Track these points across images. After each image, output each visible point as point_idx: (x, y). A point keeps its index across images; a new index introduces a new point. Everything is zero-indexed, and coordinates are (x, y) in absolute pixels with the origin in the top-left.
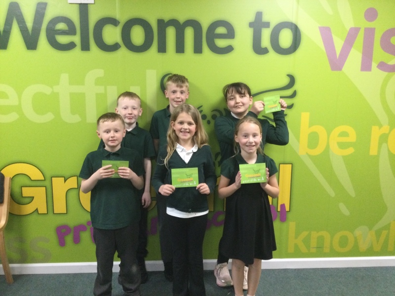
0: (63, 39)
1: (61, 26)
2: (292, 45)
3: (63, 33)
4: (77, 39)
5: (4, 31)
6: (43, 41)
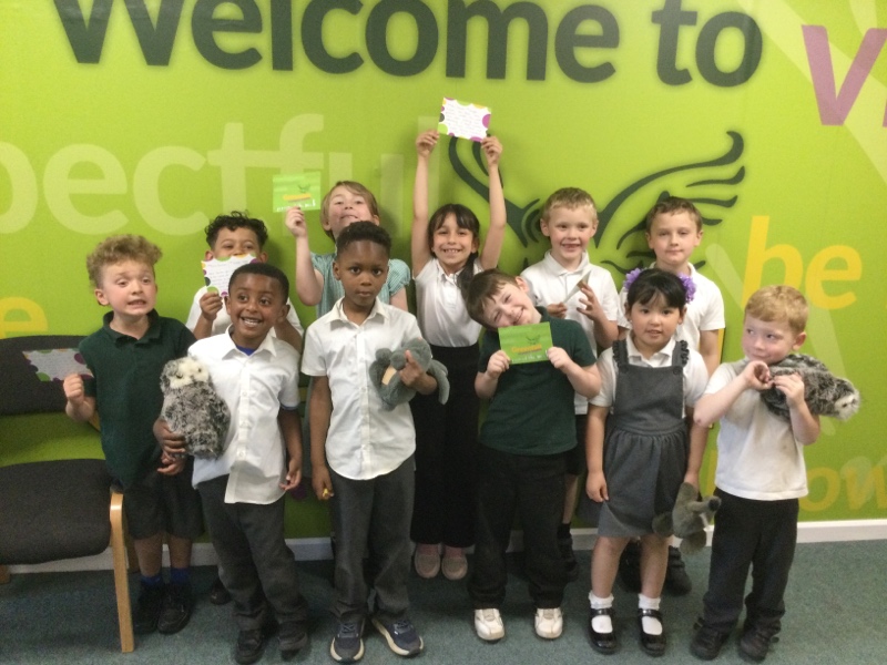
0: (231, 42)
1: (227, 11)
2: (741, 66)
3: (231, 26)
4: (262, 42)
5: (93, 19)
6: (184, 44)
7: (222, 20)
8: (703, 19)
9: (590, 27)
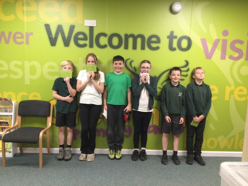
0: (81, 42)
1: (81, 36)
2: (187, 47)
3: (81, 39)
4: (87, 42)
5: (55, 38)
6: (72, 43)
8: (178, 37)
9: (154, 39)
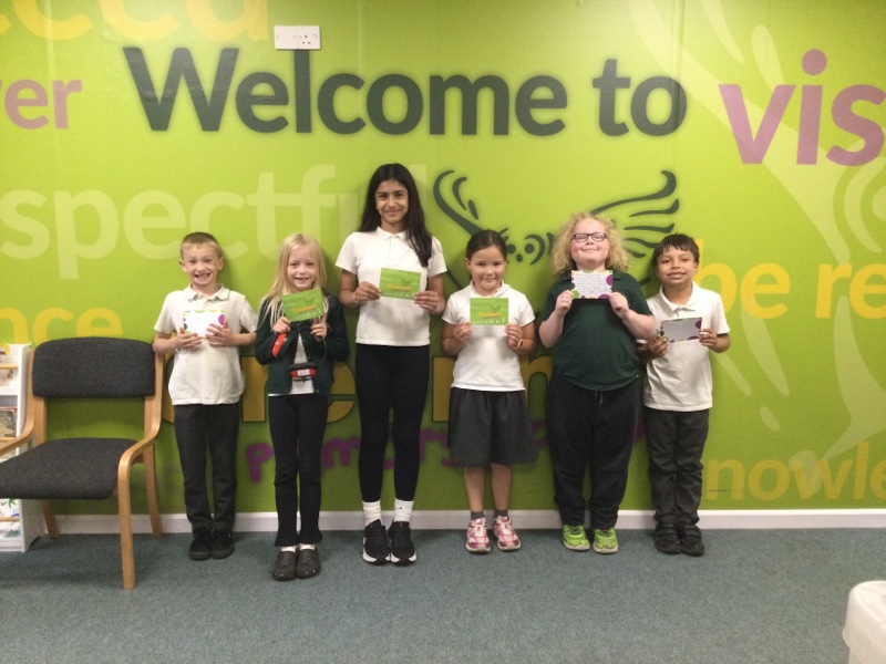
0: (265, 113)
1: (263, 89)
2: (669, 119)
3: (265, 101)
4: (289, 112)
5: (163, 98)
6: (230, 115)
7: (259, 96)
8: (636, 80)
9: (543, 93)
